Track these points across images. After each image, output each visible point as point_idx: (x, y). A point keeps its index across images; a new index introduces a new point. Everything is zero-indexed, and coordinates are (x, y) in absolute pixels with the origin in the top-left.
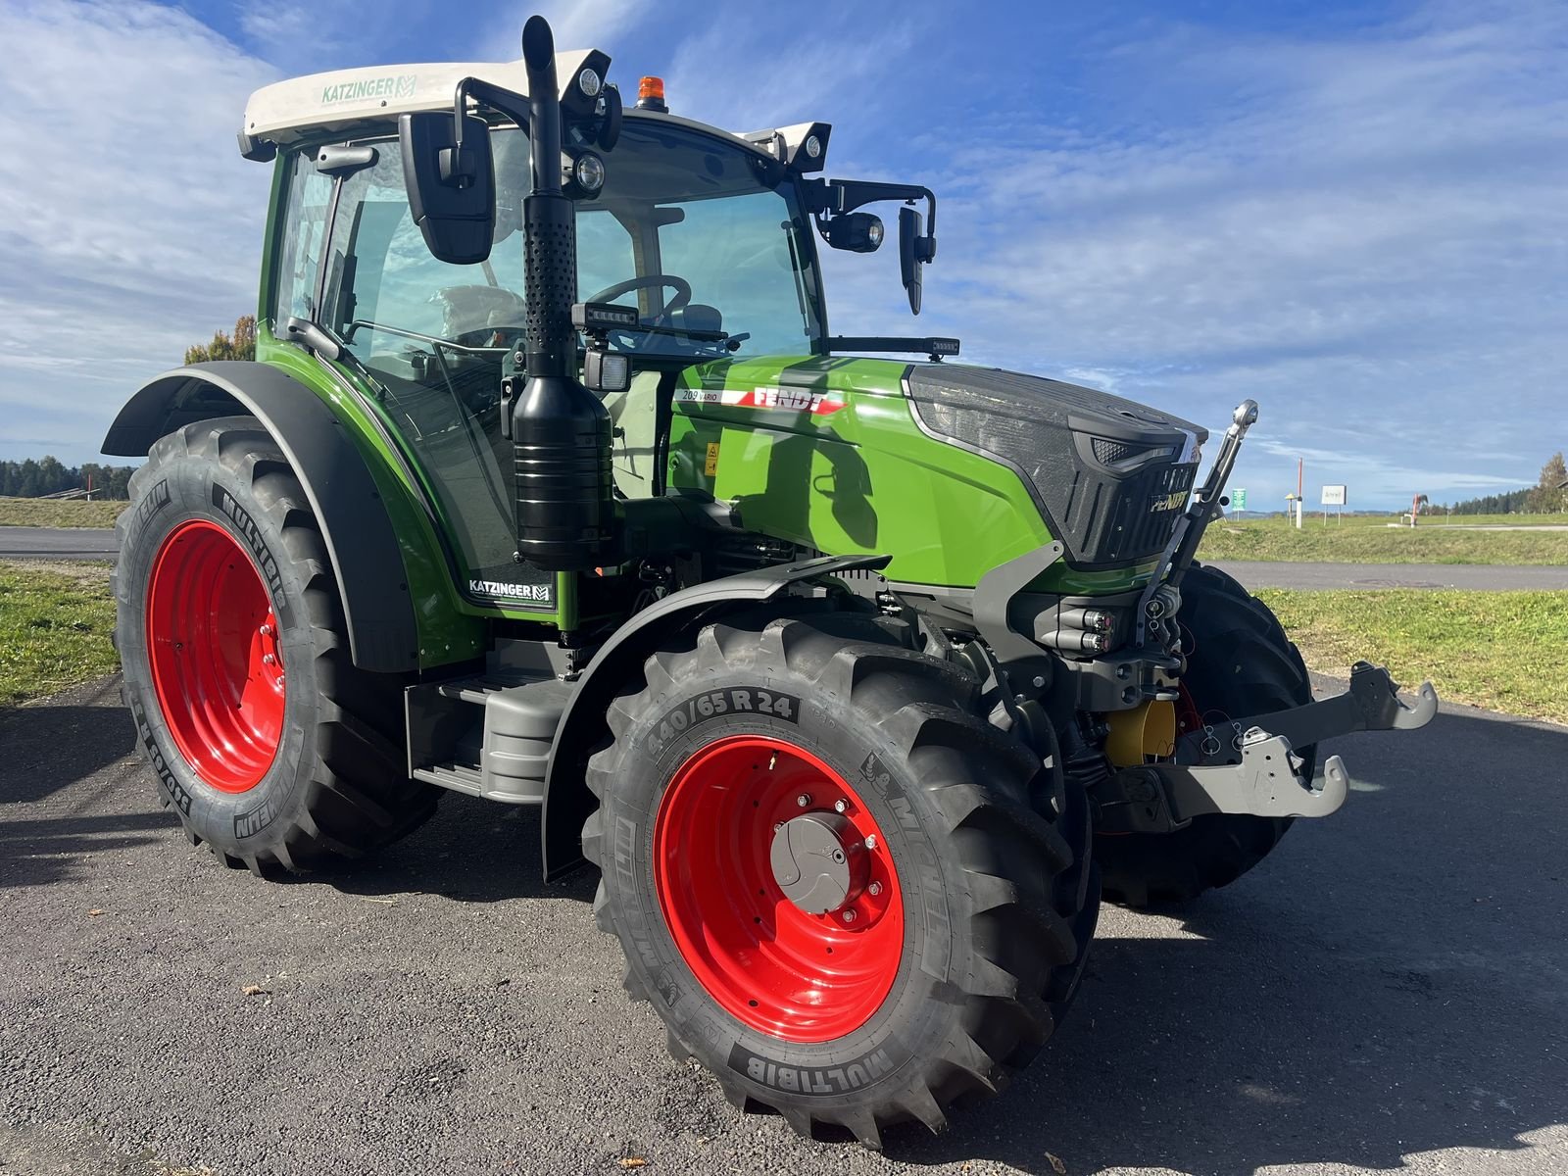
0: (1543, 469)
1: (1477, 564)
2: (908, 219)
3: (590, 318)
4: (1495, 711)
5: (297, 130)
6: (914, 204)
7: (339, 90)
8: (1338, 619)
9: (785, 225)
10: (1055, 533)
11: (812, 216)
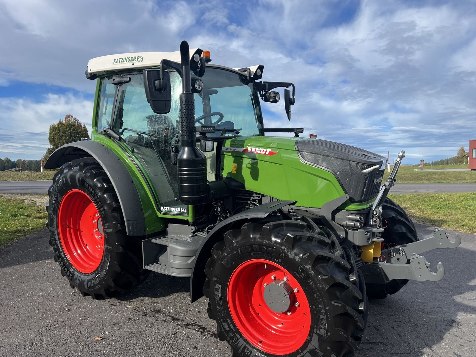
0: (458, 151)
1: (445, 183)
2: (287, 93)
3: (202, 130)
4: (461, 232)
5: (105, 71)
6: (288, 88)
7: (119, 60)
8: (409, 203)
9: (250, 96)
10: (346, 193)
11: (258, 92)
